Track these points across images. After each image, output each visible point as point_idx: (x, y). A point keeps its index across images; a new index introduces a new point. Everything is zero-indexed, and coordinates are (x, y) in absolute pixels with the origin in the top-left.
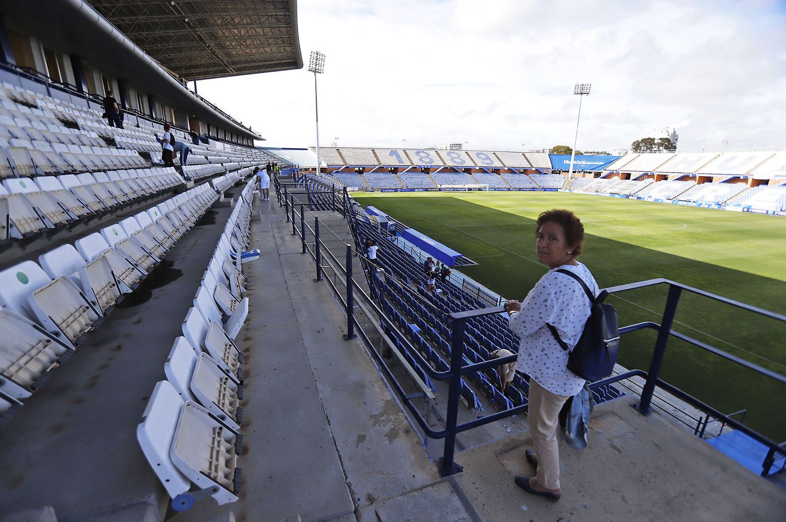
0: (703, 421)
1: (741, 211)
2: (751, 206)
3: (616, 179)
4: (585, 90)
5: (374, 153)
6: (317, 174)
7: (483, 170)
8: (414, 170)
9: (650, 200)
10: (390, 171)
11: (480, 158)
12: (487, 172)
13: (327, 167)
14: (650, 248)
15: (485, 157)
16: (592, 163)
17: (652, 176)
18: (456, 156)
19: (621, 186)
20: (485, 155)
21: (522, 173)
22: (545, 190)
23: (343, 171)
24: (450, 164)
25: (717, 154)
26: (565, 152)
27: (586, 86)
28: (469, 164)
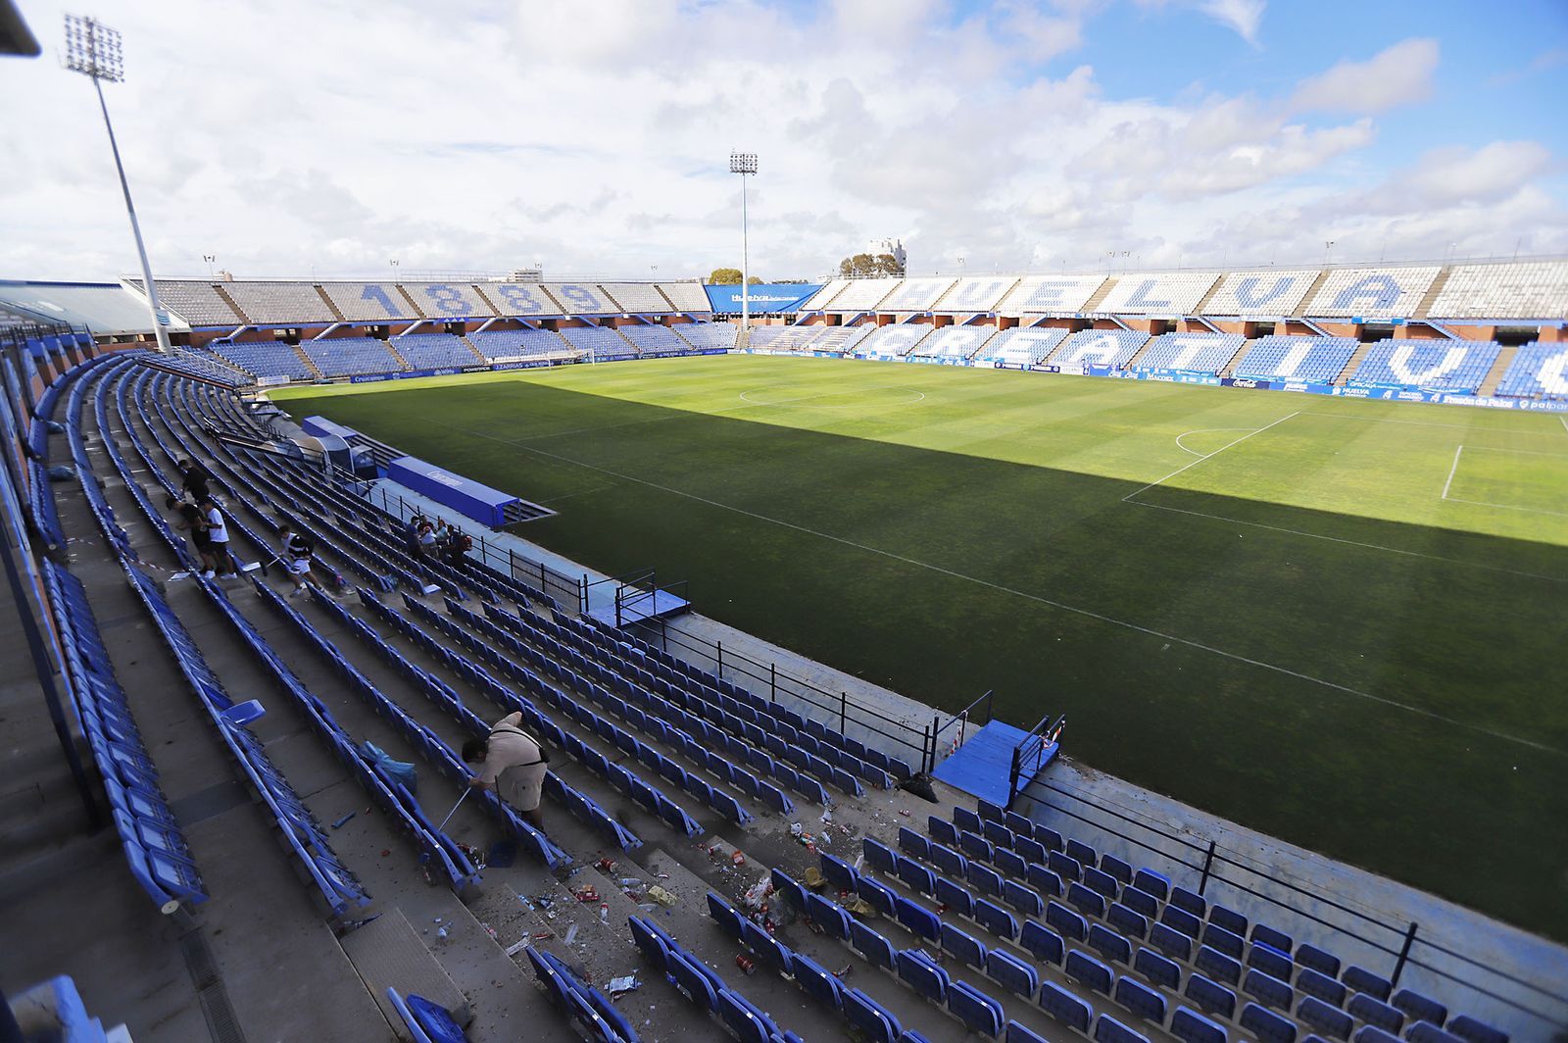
0: (931, 734)
1: (993, 367)
2: (1003, 359)
3: (820, 324)
4: (749, 166)
5: (323, 294)
6: (161, 348)
7: (579, 322)
8: (428, 328)
9: (874, 358)
10: (368, 335)
11: (572, 297)
12: (589, 325)
13: (190, 331)
14: (875, 439)
15: (581, 294)
16: (779, 299)
17: (872, 318)
18: (521, 295)
19: (829, 339)
20: (581, 290)
21: (659, 323)
22: (704, 352)
23: (239, 340)
24: (508, 312)
25: (954, 280)
26: (733, 280)
27: (749, 158)
28: (549, 309)
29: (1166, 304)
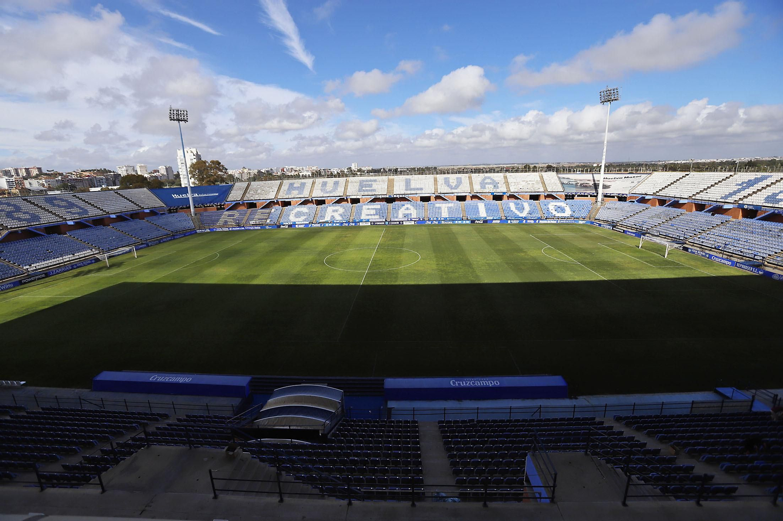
3: (243, 209)
4: (182, 117)
11: (59, 206)
15: (65, 204)
17: (277, 203)
27: (182, 112)
28: (48, 217)
29: (422, 189)
